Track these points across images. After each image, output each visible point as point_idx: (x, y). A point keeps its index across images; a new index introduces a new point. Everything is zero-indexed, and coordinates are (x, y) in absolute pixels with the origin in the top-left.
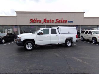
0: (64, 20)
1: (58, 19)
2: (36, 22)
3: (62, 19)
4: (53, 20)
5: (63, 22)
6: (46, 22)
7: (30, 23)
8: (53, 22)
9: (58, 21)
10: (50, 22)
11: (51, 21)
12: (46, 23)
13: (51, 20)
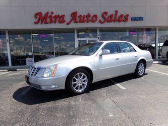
0: (122, 16)
1: (106, 13)
2: (51, 22)
3: (116, 12)
4: (95, 16)
5: (119, 21)
6: (78, 20)
7: (36, 23)
8: (94, 19)
9: (107, 17)
10: (88, 21)
11: (90, 18)
12: (76, 22)
13: (89, 15)
